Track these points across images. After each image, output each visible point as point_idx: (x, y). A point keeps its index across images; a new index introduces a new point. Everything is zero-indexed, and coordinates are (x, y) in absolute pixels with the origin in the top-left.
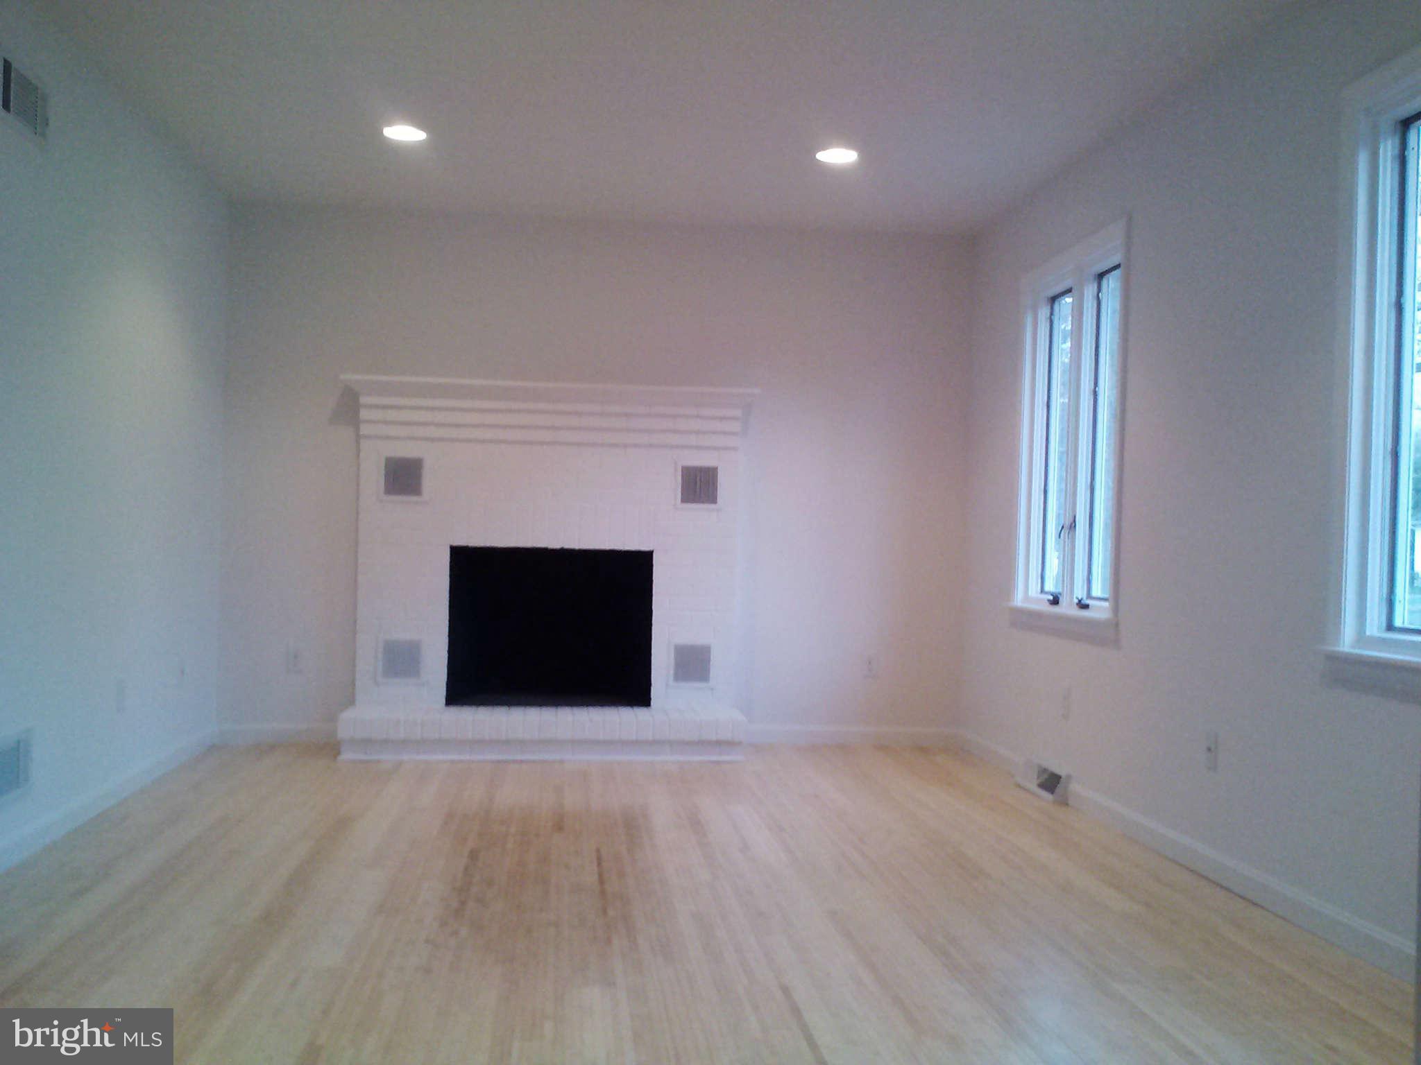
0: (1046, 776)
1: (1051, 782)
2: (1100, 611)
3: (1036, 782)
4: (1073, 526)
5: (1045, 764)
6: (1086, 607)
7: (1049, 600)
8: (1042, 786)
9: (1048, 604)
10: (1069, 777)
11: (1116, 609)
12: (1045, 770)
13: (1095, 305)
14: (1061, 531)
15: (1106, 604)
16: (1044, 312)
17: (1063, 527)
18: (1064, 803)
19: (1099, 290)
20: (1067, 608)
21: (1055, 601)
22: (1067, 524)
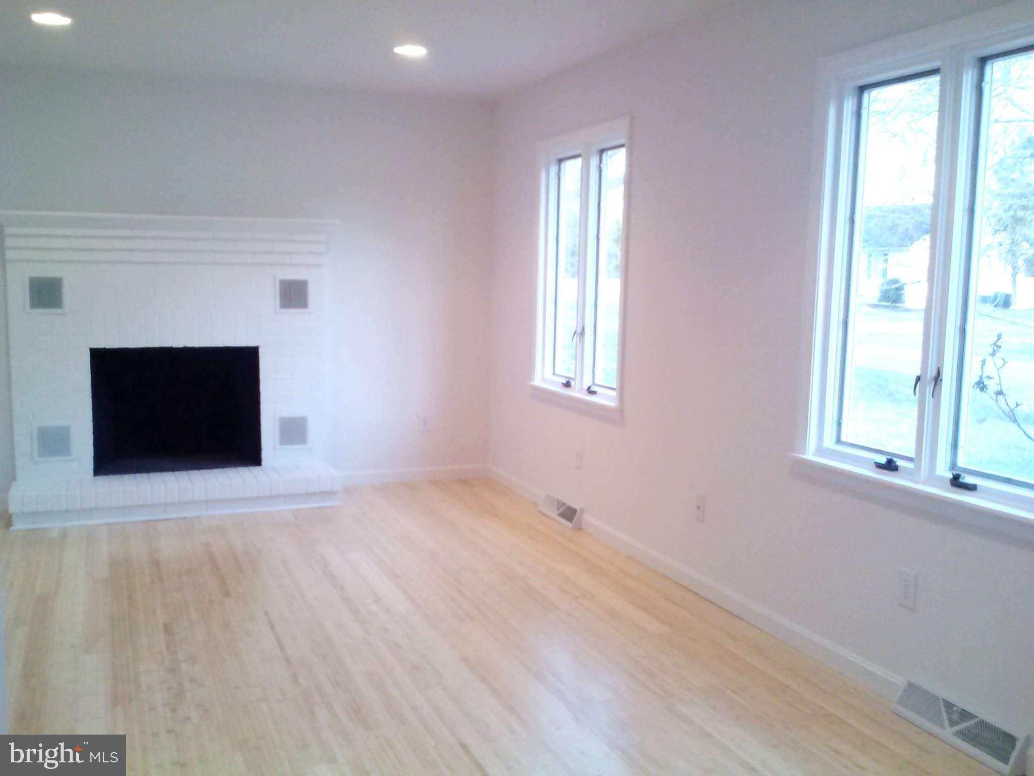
0: (563, 509)
1: (569, 514)
2: (607, 399)
3: (556, 513)
4: (583, 333)
5: (564, 500)
6: (594, 393)
7: (563, 383)
8: (562, 515)
9: (561, 386)
10: (583, 511)
11: (621, 397)
12: (564, 504)
13: (598, 173)
14: (574, 336)
15: (613, 393)
16: (554, 170)
17: (575, 333)
18: (579, 528)
19: (601, 162)
20: (578, 392)
21: (567, 385)
22: (579, 331)
